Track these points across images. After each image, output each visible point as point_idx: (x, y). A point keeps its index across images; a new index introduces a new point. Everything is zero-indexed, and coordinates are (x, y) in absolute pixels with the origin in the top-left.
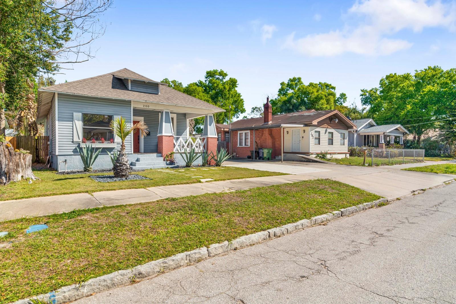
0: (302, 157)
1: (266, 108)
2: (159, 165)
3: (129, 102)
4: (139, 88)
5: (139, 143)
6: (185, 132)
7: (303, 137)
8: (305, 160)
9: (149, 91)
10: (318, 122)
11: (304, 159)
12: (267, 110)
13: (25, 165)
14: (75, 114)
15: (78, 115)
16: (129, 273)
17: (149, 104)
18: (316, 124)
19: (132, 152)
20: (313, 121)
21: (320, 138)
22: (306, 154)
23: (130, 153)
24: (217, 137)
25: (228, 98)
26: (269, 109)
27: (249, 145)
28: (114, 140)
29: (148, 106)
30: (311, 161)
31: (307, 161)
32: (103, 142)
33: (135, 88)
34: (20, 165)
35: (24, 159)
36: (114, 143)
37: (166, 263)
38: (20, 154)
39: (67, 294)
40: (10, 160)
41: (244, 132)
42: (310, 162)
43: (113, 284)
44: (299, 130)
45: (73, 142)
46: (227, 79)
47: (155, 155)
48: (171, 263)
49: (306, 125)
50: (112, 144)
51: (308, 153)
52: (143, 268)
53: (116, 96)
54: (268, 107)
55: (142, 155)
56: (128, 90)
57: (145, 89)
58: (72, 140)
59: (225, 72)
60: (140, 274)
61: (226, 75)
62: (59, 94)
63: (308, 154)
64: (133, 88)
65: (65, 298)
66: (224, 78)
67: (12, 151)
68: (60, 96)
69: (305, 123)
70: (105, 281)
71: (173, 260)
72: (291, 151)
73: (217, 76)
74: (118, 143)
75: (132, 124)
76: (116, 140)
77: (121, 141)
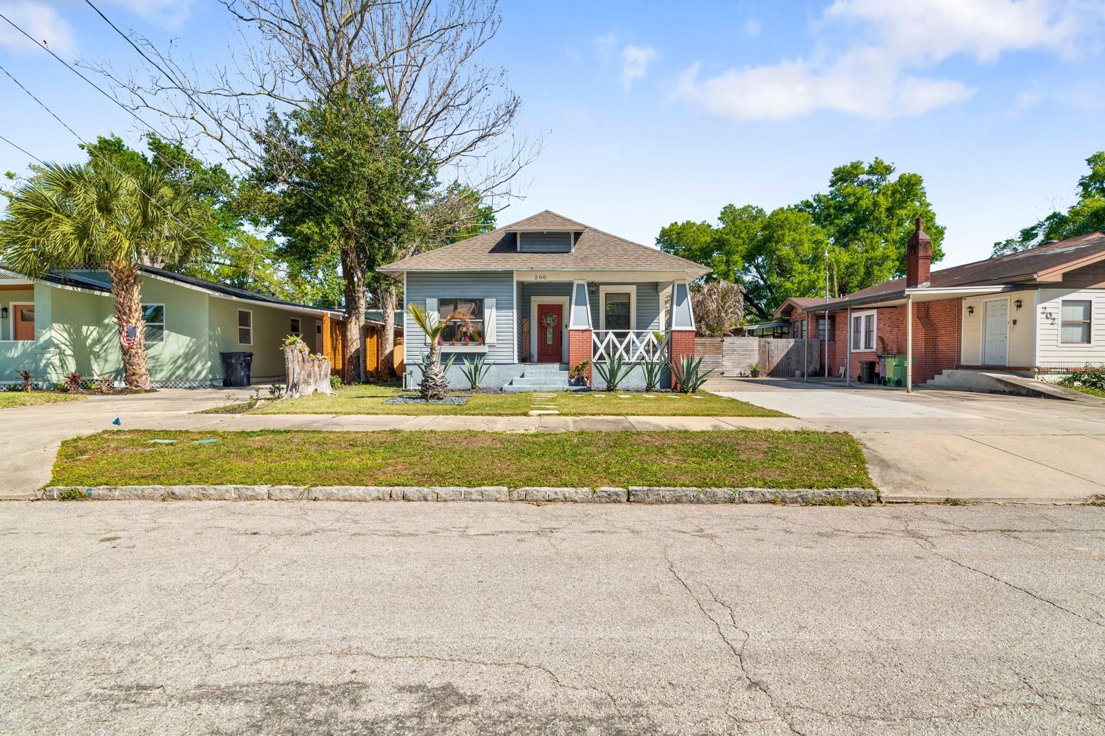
0: (998, 380)
1: (912, 247)
2: (555, 384)
3: (509, 274)
4: (534, 246)
5: (561, 345)
6: (655, 321)
7: (1015, 322)
8: (1007, 389)
9: (554, 248)
10: (1065, 275)
11: (1002, 387)
12: (915, 252)
13: (320, 375)
14: (428, 300)
15: (432, 302)
16: (161, 489)
17: (545, 274)
18: (1059, 279)
19: (516, 361)
20: (1040, 273)
21: (1090, 324)
22: (1022, 372)
23: (511, 361)
24: (693, 328)
25: (889, 227)
26: (920, 248)
27: (875, 347)
28: (484, 340)
29: (545, 277)
30: (1024, 392)
31: (1011, 393)
32: (453, 344)
33: (527, 248)
34: (313, 374)
35: (319, 367)
36: (484, 344)
37: (205, 489)
38: (313, 361)
39: (101, 492)
40: (303, 368)
41: (863, 315)
42: (1019, 394)
43: (143, 496)
44: (1003, 302)
45: (425, 344)
46: (893, 178)
47: (557, 366)
48: (213, 492)
49: (1016, 286)
50: (482, 346)
51: (1028, 369)
52: (178, 489)
53: (482, 267)
54: (917, 243)
55: (532, 366)
56: (517, 252)
57: (545, 246)
58: (424, 341)
59: (886, 163)
60: (173, 494)
61: (888, 170)
62: (408, 273)
63: (1026, 371)
64: (525, 246)
65: (99, 495)
66: (883, 178)
67: (306, 357)
68: (410, 275)
69: (1012, 280)
70: (136, 490)
71: (215, 489)
72: (980, 364)
73: (864, 177)
74: (491, 346)
75: (515, 311)
76: (487, 340)
77: (495, 342)
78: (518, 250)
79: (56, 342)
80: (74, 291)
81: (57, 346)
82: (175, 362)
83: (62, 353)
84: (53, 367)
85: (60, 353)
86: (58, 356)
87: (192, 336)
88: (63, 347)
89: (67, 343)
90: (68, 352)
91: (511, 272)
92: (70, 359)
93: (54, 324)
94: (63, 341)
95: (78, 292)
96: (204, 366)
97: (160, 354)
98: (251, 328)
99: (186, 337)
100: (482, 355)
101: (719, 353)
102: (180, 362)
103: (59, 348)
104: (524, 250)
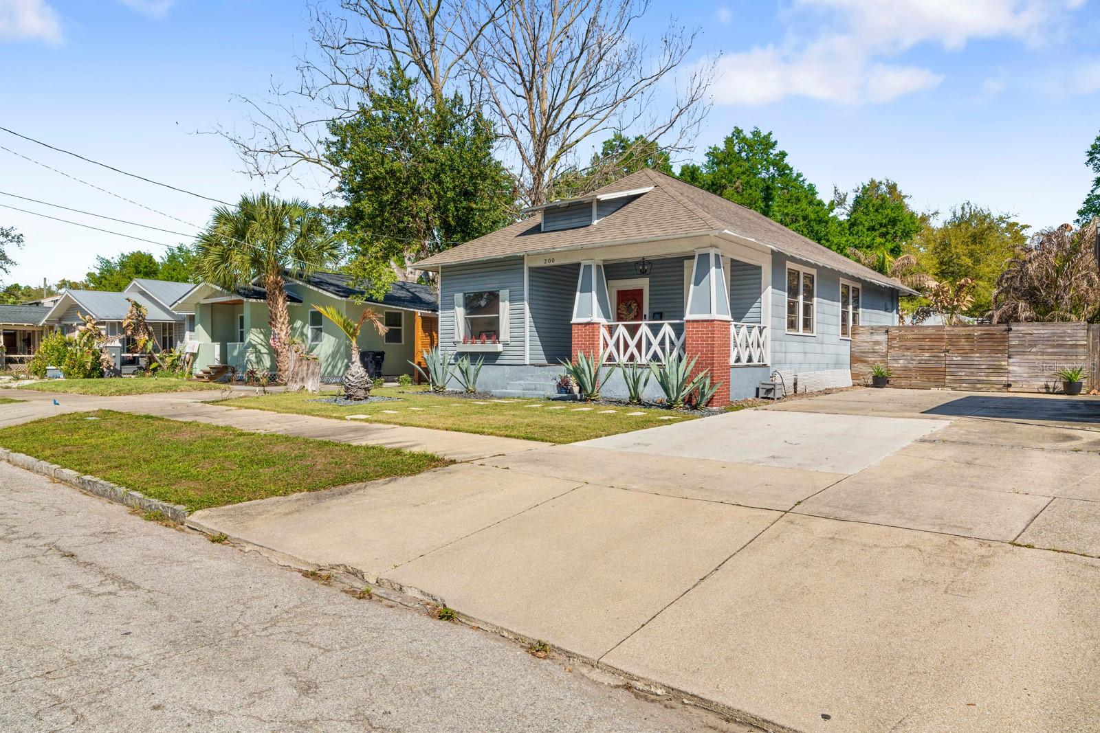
3: (521, 260)
9: (575, 222)
14: (456, 295)
15: (459, 298)
17: (552, 256)
19: (527, 361)
23: (522, 362)
28: (498, 338)
29: (553, 260)
33: (550, 226)
36: (498, 341)
50: (497, 344)
55: (543, 368)
56: (541, 233)
57: (568, 222)
58: (453, 340)
64: (548, 224)
68: (444, 270)
74: (505, 344)
75: (526, 303)
76: (502, 338)
77: (509, 339)
78: (542, 230)
79: (253, 342)
80: (258, 302)
81: (254, 347)
82: (327, 360)
83: (258, 352)
84: (251, 363)
85: (256, 352)
86: (254, 355)
87: (336, 338)
88: (259, 347)
89: (263, 343)
90: (264, 350)
91: (522, 258)
92: (265, 356)
93: (252, 329)
94: (259, 341)
95: (261, 303)
96: (342, 364)
97: (319, 354)
98: (403, 328)
99: (332, 337)
100: (496, 355)
101: (1002, 351)
102: (330, 360)
103: (256, 348)
104: (547, 229)
